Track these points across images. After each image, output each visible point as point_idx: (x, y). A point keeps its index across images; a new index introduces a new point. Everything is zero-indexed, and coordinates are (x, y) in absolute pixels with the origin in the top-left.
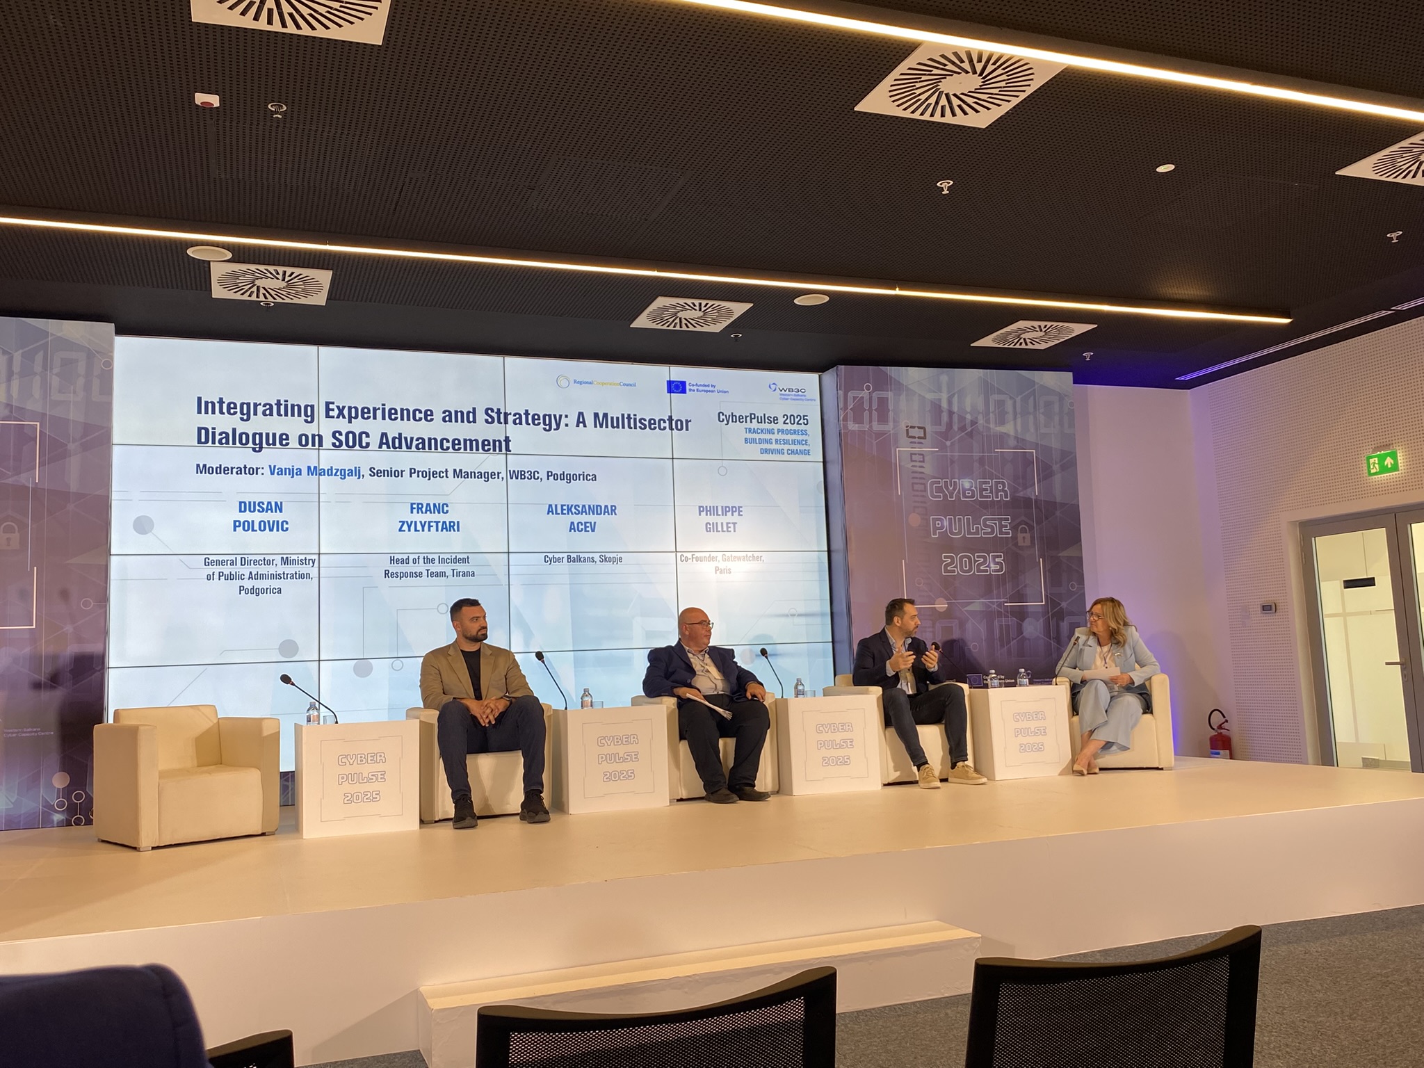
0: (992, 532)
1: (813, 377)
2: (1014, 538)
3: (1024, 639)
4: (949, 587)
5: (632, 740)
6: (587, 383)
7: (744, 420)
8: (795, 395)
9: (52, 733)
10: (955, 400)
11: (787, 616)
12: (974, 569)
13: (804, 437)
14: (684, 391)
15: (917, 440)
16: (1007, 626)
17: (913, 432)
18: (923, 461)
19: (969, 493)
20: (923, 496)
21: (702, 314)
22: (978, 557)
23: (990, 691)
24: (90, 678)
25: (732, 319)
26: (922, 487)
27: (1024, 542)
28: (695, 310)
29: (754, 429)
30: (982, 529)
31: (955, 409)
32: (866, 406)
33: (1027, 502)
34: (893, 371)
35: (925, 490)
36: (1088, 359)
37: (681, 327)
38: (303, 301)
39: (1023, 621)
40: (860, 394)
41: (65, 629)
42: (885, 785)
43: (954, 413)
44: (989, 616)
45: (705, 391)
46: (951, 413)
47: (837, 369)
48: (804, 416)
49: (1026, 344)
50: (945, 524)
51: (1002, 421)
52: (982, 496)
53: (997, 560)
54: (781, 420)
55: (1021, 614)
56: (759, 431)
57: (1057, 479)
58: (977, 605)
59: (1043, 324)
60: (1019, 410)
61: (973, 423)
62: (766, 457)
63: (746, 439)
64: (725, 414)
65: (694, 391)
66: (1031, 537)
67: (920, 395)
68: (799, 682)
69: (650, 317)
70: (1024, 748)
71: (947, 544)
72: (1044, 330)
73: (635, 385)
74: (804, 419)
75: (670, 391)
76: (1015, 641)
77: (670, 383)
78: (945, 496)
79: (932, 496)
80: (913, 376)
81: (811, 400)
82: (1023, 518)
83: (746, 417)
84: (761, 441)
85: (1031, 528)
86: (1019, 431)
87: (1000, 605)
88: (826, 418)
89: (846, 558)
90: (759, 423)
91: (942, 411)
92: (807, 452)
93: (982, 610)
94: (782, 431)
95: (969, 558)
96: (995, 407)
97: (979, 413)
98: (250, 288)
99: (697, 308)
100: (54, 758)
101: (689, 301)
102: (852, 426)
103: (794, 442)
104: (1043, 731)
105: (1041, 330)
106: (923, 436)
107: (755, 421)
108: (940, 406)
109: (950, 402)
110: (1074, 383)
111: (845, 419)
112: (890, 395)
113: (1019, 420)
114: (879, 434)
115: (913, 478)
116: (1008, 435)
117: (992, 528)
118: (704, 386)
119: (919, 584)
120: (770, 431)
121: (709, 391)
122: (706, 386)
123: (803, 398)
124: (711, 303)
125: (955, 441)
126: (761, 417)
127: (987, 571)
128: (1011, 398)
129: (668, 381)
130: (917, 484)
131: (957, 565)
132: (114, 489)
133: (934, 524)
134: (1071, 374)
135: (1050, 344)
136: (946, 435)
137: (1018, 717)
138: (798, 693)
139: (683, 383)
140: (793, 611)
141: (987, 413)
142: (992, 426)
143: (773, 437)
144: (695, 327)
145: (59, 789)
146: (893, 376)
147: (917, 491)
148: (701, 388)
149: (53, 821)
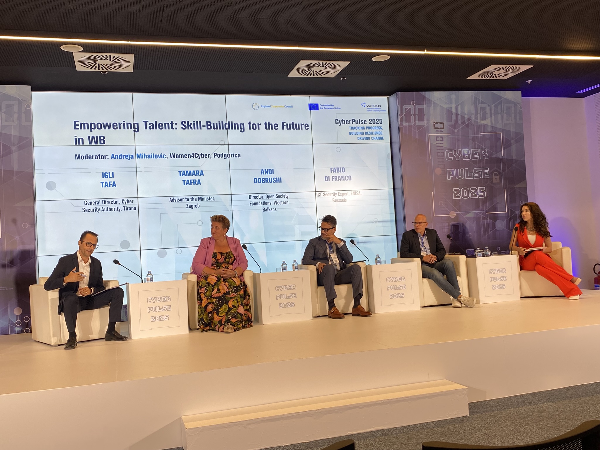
0: (479, 176)
1: (385, 98)
2: (491, 179)
3: (496, 230)
4: (457, 205)
5: (293, 287)
6: (267, 106)
7: (349, 123)
8: (375, 109)
9: (12, 289)
10: (459, 107)
11: (373, 222)
12: (470, 195)
13: (380, 130)
14: (317, 109)
15: (439, 130)
16: (487, 224)
17: (437, 126)
18: (443, 141)
19: (467, 156)
20: (443, 159)
21: (324, 68)
22: (472, 189)
23: (477, 259)
24: (29, 261)
25: (340, 70)
26: (442, 154)
27: (496, 181)
28: (321, 66)
29: (354, 127)
30: (474, 175)
31: (459, 113)
32: (412, 113)
33: (498, 160)
34: (426, 94)
35: (444, 156)
36: (529, 84)
37: (314, 76)
38: (122, 70)
39: (495, 222)
40: (409, 107)
41: (15, 238)
42: (422, 307)
43: (459, 115)
44: (478, 219)
45: (328, 108)
46: (457, 115)
47: (397, 94)
48: (380, 119)
49: (496, 77)
50: (454, 173)
51: (484, 118)
52: (474, 158)
53: (482, 190)
54: (368, 122)
55: (495, 218)
56: (357, 128)
57: (514, 148)
58: (471, 214)
59: (504, 66)
60: (493, 112)
61: (469, 119)
62: (360, 141)
63: (350, 133)
64: (339, 120)
65: (323, 108)
66: (500, 178)
67: (440, 106)
68: (378, 257)
69: (297, 71)
70: (494, 288)
71: (456, 183)
72: (505, 69)
73: (292, 107)
74: (380, 121)
75: (310, 109)
76: (491, 232)
77: (310, 105)
78: (454, 158)
79: (448, 159)
80: (437, 96)
81: (384, 111)
82: (496, 168)
83: (350, 121)
84: (358, 133)
85: (500, 173)
86: (493, 122)
87: (483, 214)
88: (391, 119)
89: (403, 192)
90: (356, 124)
91: (453, 114)
92: (382, 138)
93: (474, 216)
94: (369, 128)
95: (467, 190)
96: (481, 110)
97: (472, 114)
98: (95, 65)
99: (321, 65)
100: (14, 301)
101: (317, 62)
102: (405, 124)
103: (375, 133)
104: (505, 278)
105: (504, 70)
106: (442, 127)
107: (354, 123)
108: (451, 111)
109: (456, 109)
110: (522, 97)
111: (401, 120)
112: (425, 106)
113: (493, 117)
114: (419, 127)
115: (438, 149)
116: (488, 125)
117: (479, 174)
118: (328, 106)
119: (441, 204)
120: (363, 128)
121: (331, 108)
122: (329, 106)
123: (379, 110)
124: (328, 62)
125: (459, 129)
126: (358, 121)
127: (476, 196)
128: (489, 106)
129: (309, 104)
130: (440, 152)
131: (461, 194)
132: (36, 168)
133: (449, 173)
134: (521, 92)
135: (509, 77)
136: (454, 126)
137: (491, 272)
138: (377, 262)
139: (317, 105)
140: (376, 220)
141: (476, 113)
142: (479, 121)
143: (364, 131)
144: (321, 75)
145: (17, 316)
146: (426, 96)
147: (440, 156)
148: (326, 107)
149: (15, 331)
